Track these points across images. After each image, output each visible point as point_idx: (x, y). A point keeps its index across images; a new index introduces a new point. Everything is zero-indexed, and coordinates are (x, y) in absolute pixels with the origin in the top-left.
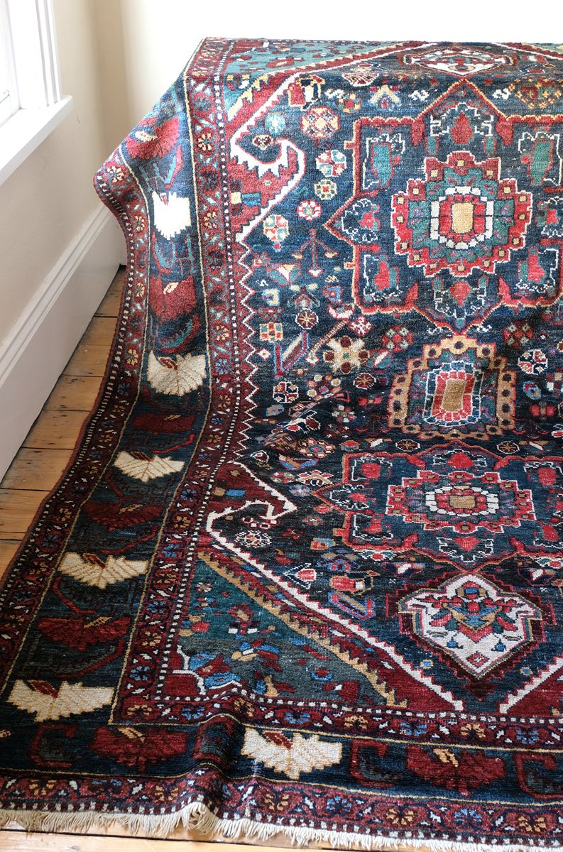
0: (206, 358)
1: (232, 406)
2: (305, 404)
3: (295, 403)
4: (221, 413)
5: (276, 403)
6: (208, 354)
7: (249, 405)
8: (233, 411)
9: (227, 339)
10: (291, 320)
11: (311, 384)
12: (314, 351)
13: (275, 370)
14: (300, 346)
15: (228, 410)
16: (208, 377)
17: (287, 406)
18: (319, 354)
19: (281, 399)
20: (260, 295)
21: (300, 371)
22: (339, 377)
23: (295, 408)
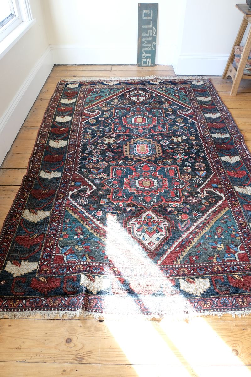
0: (68, 141)
1: (74, 151)
2: (97, 150)
3: (93, 150)
4: (71, 153)
5: (88, 150)
6: (69, 141)
7: (80, 150)
8: (75, 152)
9: (75, 138)
10: (94, 135)
11: (98, 146)
12: (100, 140)
13: (88, 143)
14: (96, 139)
15: (73, 152)
16: (67, 145)
17: (91, 151)
18: (101, 140)
19: (89, 149)
20: (86, 131)
21: (95, 143)
22: (107, 145)
23: (93, 151)
